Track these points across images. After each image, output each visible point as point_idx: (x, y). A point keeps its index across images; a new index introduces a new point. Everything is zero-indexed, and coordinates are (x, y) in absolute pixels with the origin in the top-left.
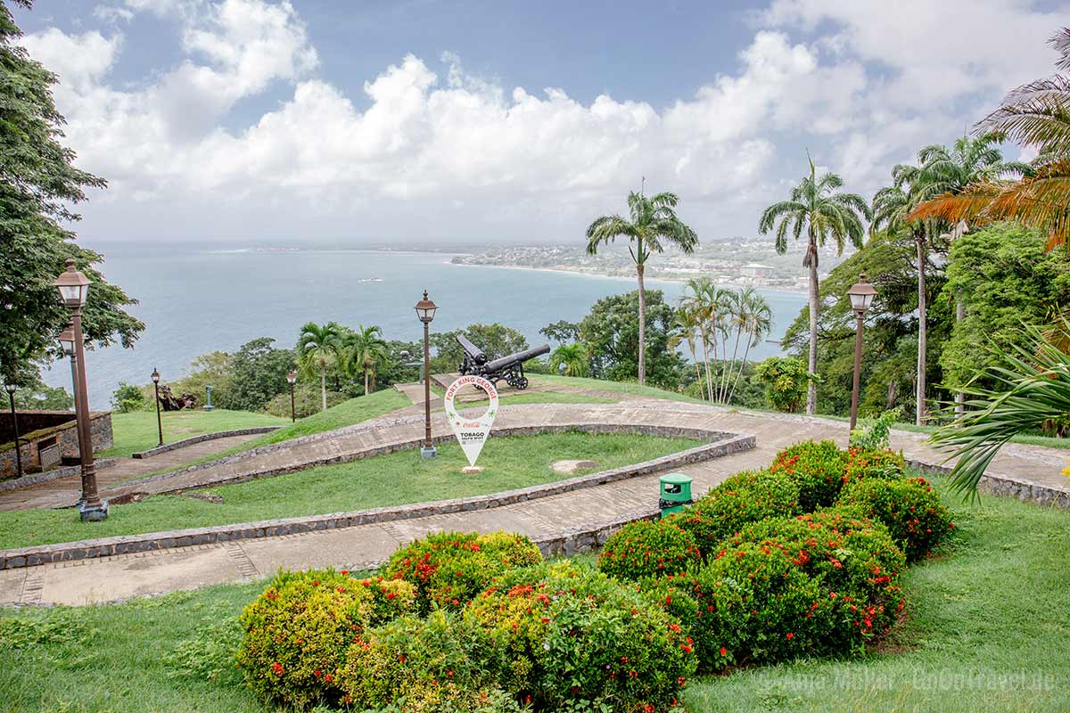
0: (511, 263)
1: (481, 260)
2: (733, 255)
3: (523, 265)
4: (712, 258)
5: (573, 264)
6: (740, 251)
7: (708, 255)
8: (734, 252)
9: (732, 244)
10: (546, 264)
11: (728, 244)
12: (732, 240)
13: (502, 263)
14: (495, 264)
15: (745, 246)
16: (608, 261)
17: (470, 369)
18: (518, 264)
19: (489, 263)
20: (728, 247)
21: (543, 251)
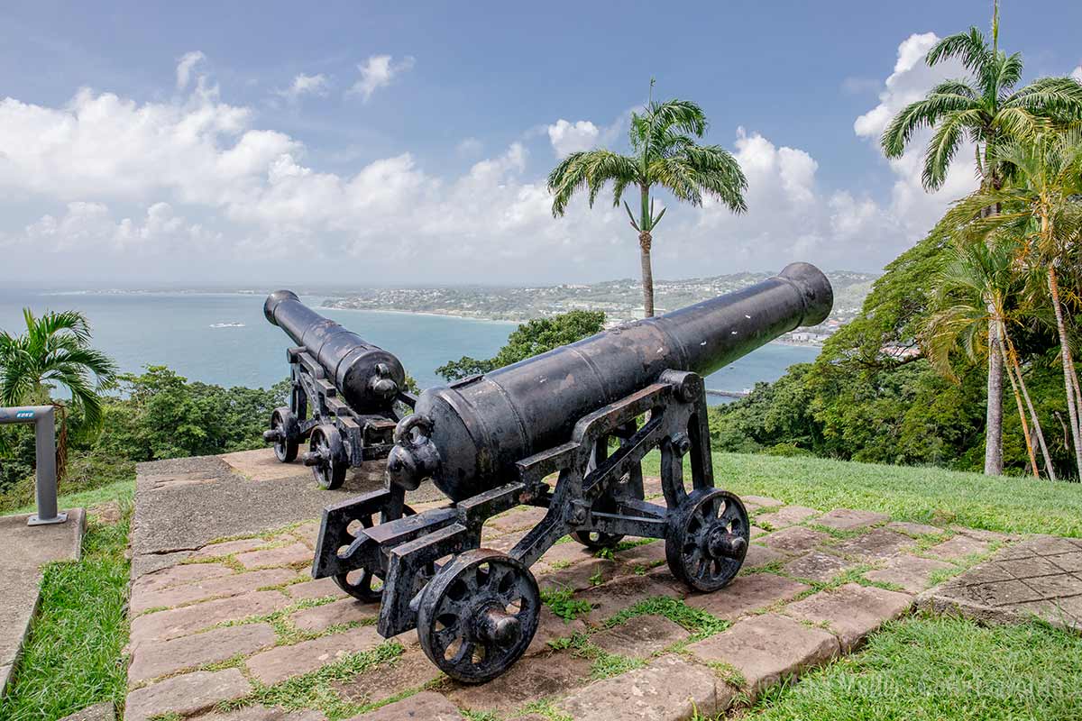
0: (387, 307)
1: (355, 304)
2: (623, 297)
3: (401, 308)
4: (601, 301)
5: (456, 308)
6: (630, 293)
7: (599, 297)
8: (624, 294)
9: (622, 286)
10: (426, 308)
11: (617, 286)
12: (620, 282)
13: (379, 306)
14: (371, 308)
15: (634, 288)
16: (493, 304)
17: (318, 436)
18: (396, 308)
19: (364, 307)
20: (617, 289)
21: (422, 294)
